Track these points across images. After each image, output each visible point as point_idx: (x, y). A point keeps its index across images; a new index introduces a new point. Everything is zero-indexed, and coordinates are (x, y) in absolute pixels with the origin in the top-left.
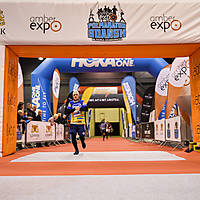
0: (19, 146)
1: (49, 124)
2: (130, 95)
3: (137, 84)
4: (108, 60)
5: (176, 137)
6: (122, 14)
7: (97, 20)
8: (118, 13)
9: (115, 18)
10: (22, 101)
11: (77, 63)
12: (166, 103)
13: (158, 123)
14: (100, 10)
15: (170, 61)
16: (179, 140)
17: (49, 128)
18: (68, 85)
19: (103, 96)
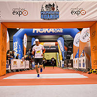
0: (7, 71)
1: (22, 61)
2: (61, 46)
3: (65, 41)
4: (50, 29)
5: (84, 67)
6: (57, 7)
7: (45, 10)
8: (55, 7)
9: (54, 9)
10: (9, 49)
11: (36, 31)
12: (79, 50)
13: (75, 60)
14: (47, 5)
15: (80, 30)
16: (85, 68)
17: (22, 62)
18: (31, 41)
19: (48, 47)
